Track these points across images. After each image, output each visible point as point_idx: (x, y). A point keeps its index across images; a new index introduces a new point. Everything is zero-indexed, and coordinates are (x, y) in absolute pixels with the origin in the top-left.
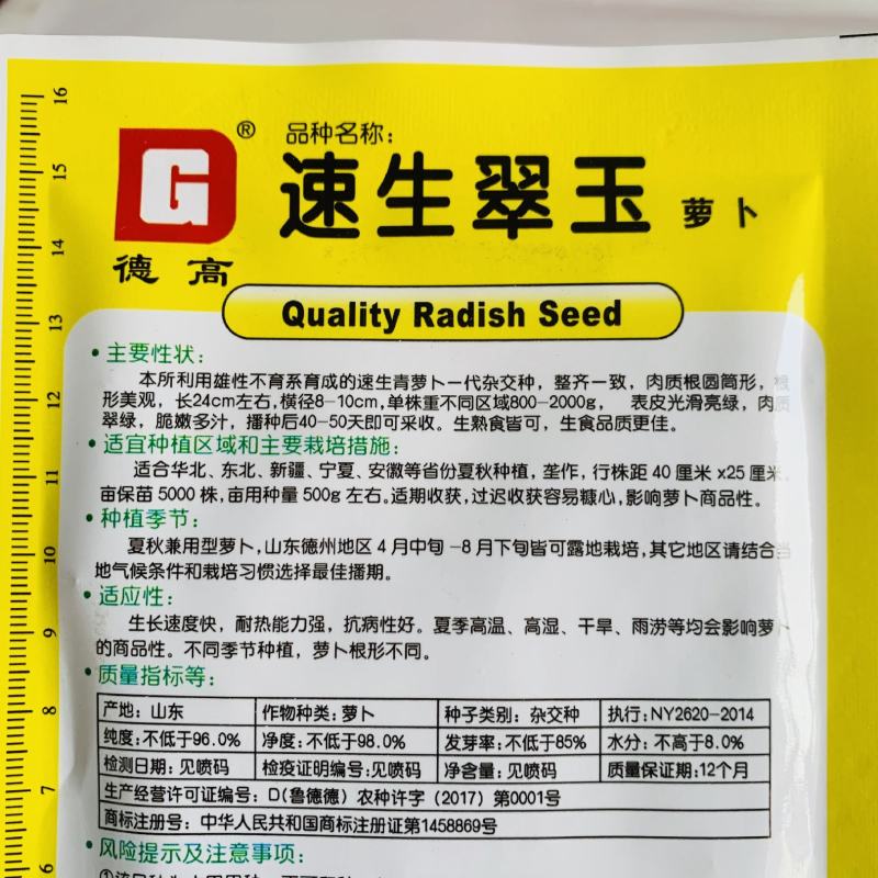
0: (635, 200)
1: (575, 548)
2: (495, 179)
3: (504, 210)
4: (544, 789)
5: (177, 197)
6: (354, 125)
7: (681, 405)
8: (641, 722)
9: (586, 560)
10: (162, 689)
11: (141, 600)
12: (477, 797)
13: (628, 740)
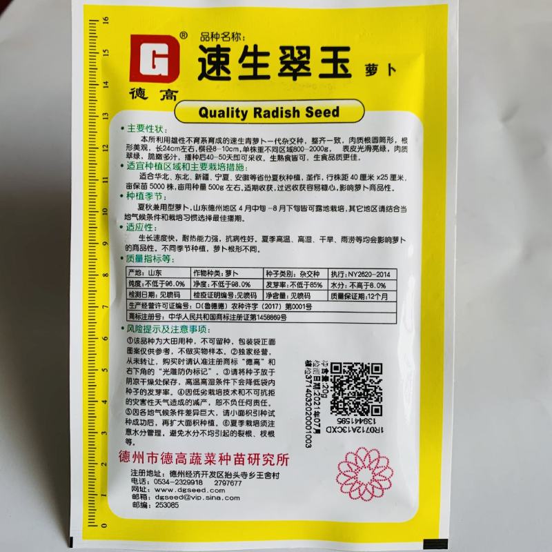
0: (345, 64)
1: (319, 208)
2: (288, 56)
3: (291, 69)
4: (306, 303)
5: (155, 64)
6: (229, 33)
7: (363, 150)
8: (344, 278)
9: (323, 213)
10: (153, 264)
11: (144, 229)
12: (279, 306)
13: (339, 284)
